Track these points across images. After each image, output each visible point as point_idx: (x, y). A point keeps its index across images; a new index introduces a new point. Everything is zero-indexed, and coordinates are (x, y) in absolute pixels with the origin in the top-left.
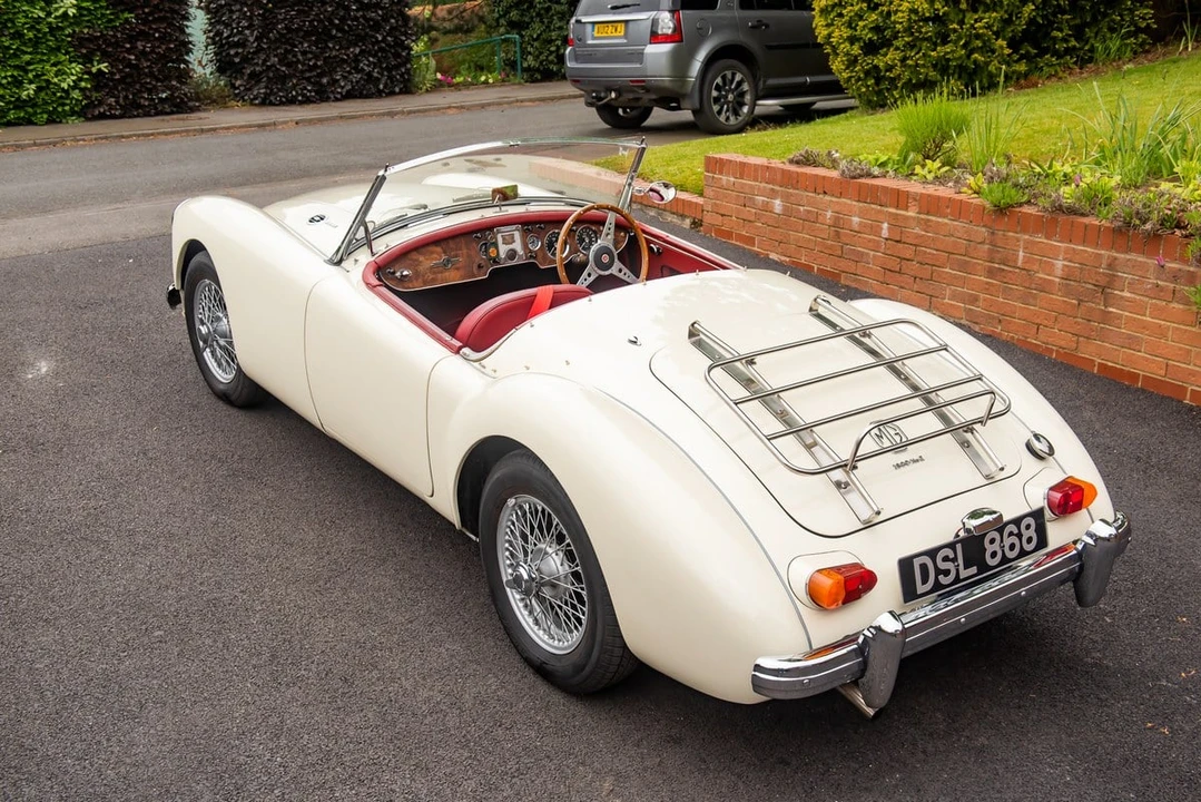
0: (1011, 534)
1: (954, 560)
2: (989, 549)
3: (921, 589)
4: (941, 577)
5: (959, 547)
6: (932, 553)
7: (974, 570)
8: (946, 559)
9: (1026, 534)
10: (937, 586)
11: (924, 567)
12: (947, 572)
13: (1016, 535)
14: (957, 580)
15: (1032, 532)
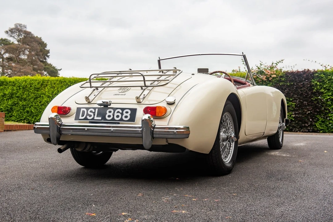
0: (118, 112)
1: (94, 113)
5: (97, 110)
7: (100, 118)
8: (91, 111)
9: (125, 114)
10: (86, 119)
11: (84, 112)
12: (90, 116)
13: (120, 113)
14: (93, 119)
15: (128, 115)
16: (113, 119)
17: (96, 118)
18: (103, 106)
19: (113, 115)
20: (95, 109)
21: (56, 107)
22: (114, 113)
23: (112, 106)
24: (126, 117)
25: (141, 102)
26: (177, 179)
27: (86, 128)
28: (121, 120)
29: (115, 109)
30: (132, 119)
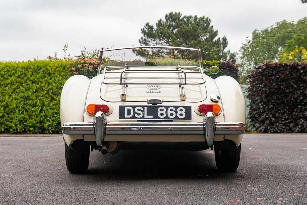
0: (171, 110)
1: (143, 111)
2: (160, 112)
3: (126, 116)
4: (136, 115)
5: (146, 108)
6: (134, 107)
7: (152, 117)
8: (139, 110)
9: (179, 112)
12: (139, 114)
13: (174, 111)
15: (183, 112)
16: (167, 117)
17: (146, 116)
18: (151, 104)
19: (167, 113)
20: (143, 107)
21: (92, 105)
22: (167, 111)
23: (164, 104)
24: (181, 115)
25: (185, 100)
26: (207, 176)
27: (139, 127)
28: (176, 118)
29: (167, 107)
30: (188, 116)
